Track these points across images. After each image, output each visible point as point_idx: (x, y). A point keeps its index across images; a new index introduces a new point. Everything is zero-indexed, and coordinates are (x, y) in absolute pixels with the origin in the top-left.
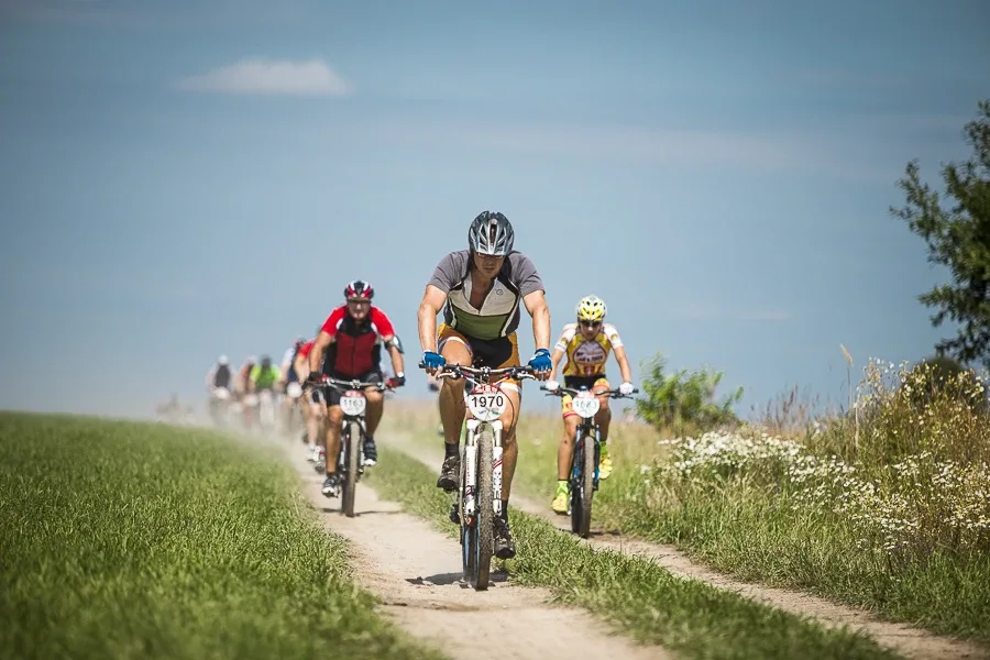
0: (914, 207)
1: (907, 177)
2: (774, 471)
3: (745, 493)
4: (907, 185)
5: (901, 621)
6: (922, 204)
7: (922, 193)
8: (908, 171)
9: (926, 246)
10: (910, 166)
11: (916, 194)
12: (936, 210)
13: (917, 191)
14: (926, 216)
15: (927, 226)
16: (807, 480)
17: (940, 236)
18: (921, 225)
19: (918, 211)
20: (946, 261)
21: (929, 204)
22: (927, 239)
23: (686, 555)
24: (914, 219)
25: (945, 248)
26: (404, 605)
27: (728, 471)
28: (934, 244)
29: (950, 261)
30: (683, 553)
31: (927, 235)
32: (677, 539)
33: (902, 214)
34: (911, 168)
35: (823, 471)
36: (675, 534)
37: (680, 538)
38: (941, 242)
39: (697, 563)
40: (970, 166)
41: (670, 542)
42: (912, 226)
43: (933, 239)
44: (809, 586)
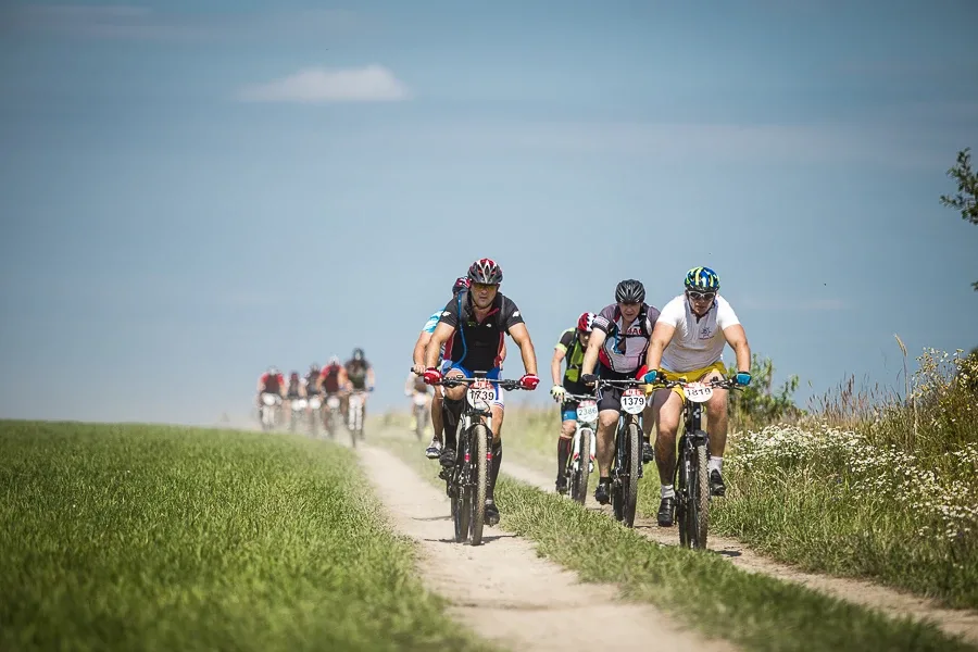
0: (966, 195)
1: (958, 166)
2: (835, 461)
3: (807, 484)
4: (959, 174)
5: (967, 608)
6: (974, 191)
8: (960, 160)
10: (962, 154)
11: (968, 182)
13: (969, 179)
16: (869, 469)
18: (973, 212)
19: (970, 199)
23: (750, 547)
24: (966, 207)
26: (473, 606)
27: (789, 463)
30: (747, 545)
32: (741, 532)
33: (954, 203)
34: (962, 157)
35: (883, 460)
36: (739, 526)
37: (745, 530)
39: (761, 555)
41: (736, 534)
42: (964, 213)
44: (873, 575)
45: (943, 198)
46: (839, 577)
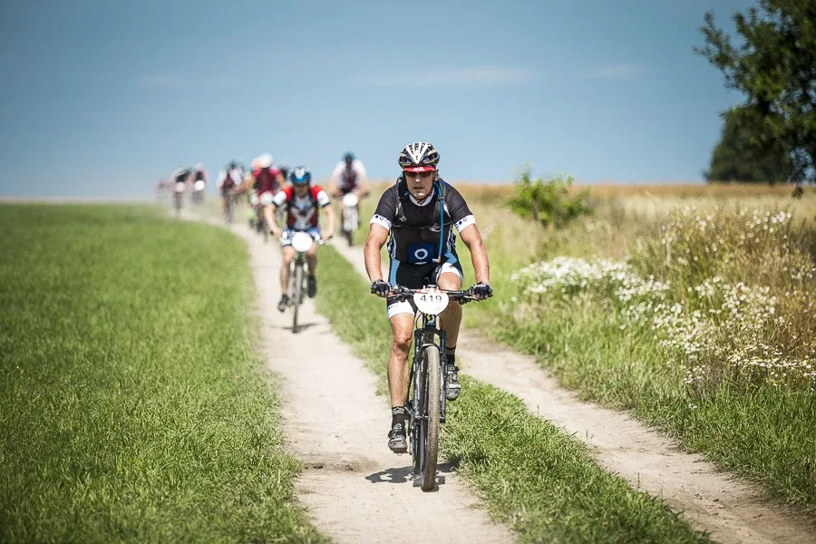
0: (712, 47)
1: (705, 24)
2: (607, 289)
3: (587, 307)
4: (706, 31)
6: (718, 43)
7: (717, 35)
8: (706, 19)
9: (723, 76)
10: (708, 15)
11: (713, 37)
12: (728, 48)
13: (713, 34)
14: (721, 54)
15: (723, 60)
16: (632, 298)
17: (732, 66)
18: (718, 60)
19: (715, 50)
20: (737, 87)
21: (724, 44)
22: (723, 71)
23: (542, 367)
24: (712, 56)
25: (737, 76)
27: (574, 290)
28: (729, 74)
29: (741, 86)
30: (540, 365)
31: (722, 68)
32: (536, 351)
33: (703, 53)
34: (708, 17)
35: (642, 291)
36: (534, 347)
37: (539, 349)
38: (733, 71)
39: (550, 376)
40: (753, 11)
41: (532, 353)
42: (711, 61)
43: (729, 71)
44: (630, 408)
45: (695, 50)
46: (607, 408)
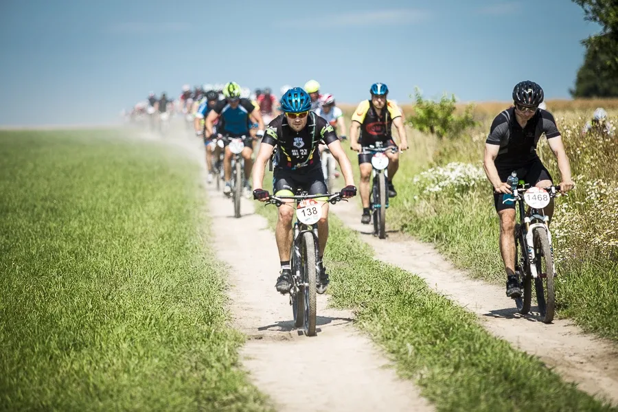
3: (475, 202)
9: (583, 11)
17: (591, 3)
20: (595, 19)
22: (583, 7)
23: (440, 252)
25: (594, 11)
27: (464, 189)
28: (588, 9)
29: (598, 19)
30: (437, 250)
31: (582, 5)
32: (435, 239)
36: (433, 236)
37: (437, 238)
38: (592, 7)
39: (446, 259)
41: (431, 241)
43: (587, 7)
46: (493, 284)
